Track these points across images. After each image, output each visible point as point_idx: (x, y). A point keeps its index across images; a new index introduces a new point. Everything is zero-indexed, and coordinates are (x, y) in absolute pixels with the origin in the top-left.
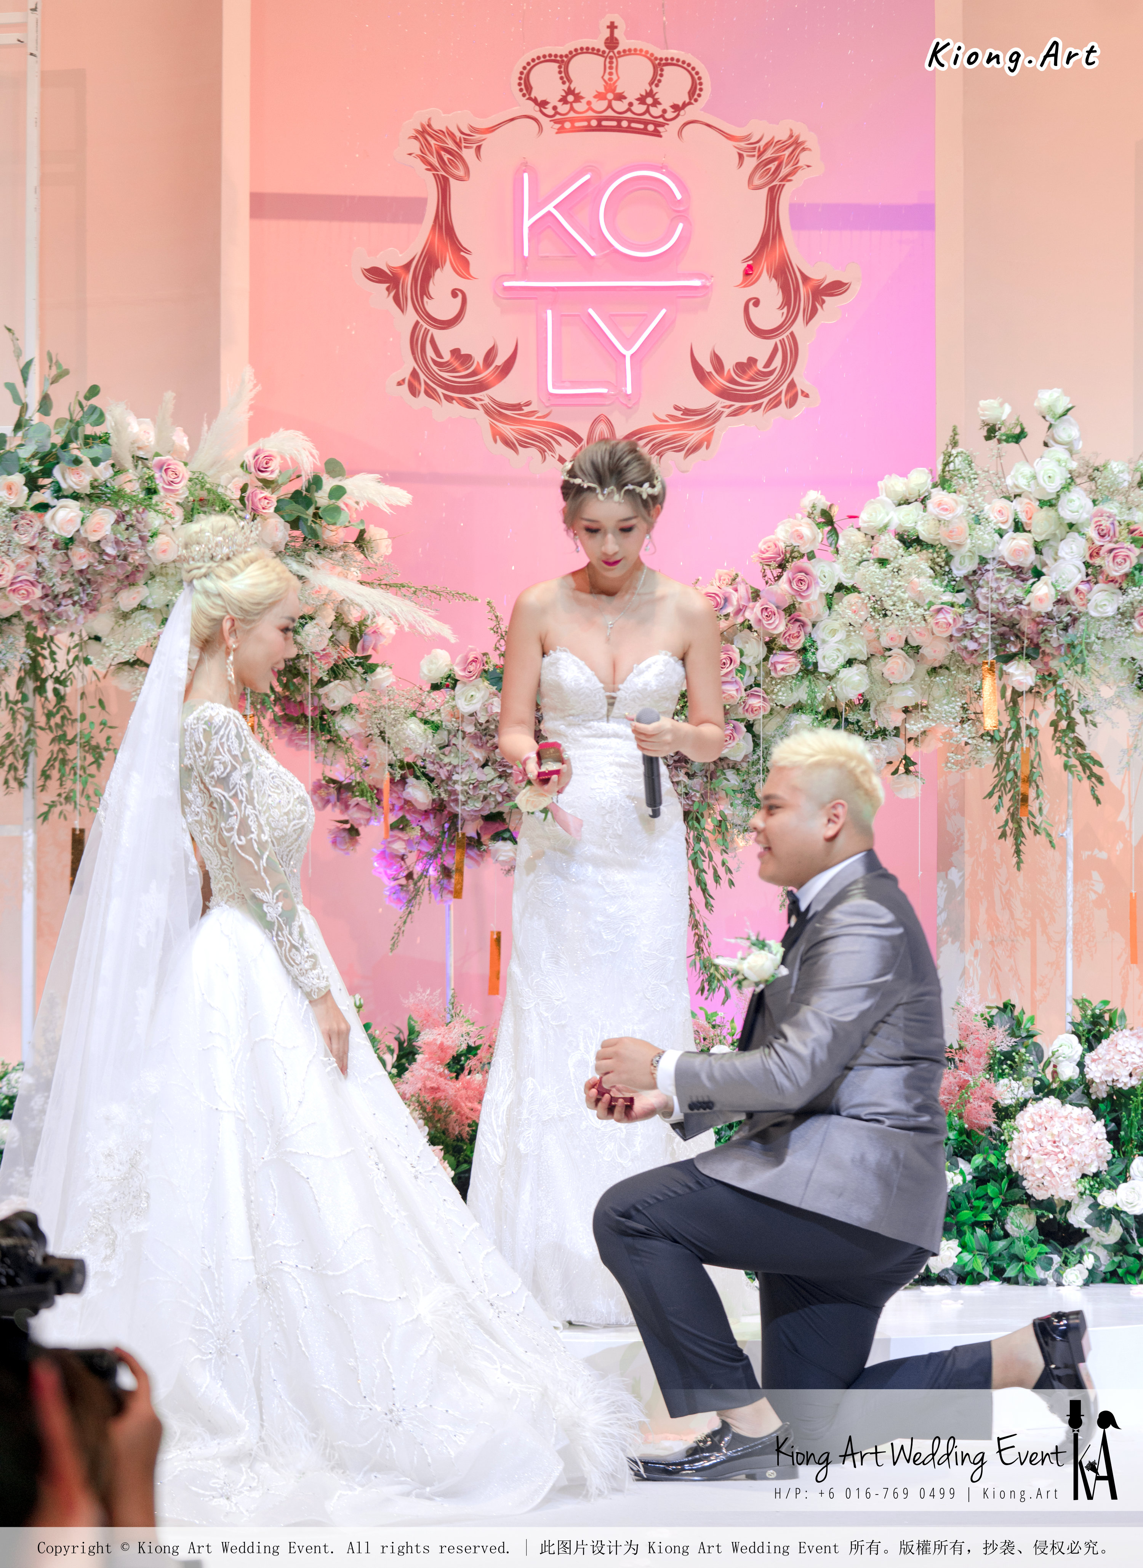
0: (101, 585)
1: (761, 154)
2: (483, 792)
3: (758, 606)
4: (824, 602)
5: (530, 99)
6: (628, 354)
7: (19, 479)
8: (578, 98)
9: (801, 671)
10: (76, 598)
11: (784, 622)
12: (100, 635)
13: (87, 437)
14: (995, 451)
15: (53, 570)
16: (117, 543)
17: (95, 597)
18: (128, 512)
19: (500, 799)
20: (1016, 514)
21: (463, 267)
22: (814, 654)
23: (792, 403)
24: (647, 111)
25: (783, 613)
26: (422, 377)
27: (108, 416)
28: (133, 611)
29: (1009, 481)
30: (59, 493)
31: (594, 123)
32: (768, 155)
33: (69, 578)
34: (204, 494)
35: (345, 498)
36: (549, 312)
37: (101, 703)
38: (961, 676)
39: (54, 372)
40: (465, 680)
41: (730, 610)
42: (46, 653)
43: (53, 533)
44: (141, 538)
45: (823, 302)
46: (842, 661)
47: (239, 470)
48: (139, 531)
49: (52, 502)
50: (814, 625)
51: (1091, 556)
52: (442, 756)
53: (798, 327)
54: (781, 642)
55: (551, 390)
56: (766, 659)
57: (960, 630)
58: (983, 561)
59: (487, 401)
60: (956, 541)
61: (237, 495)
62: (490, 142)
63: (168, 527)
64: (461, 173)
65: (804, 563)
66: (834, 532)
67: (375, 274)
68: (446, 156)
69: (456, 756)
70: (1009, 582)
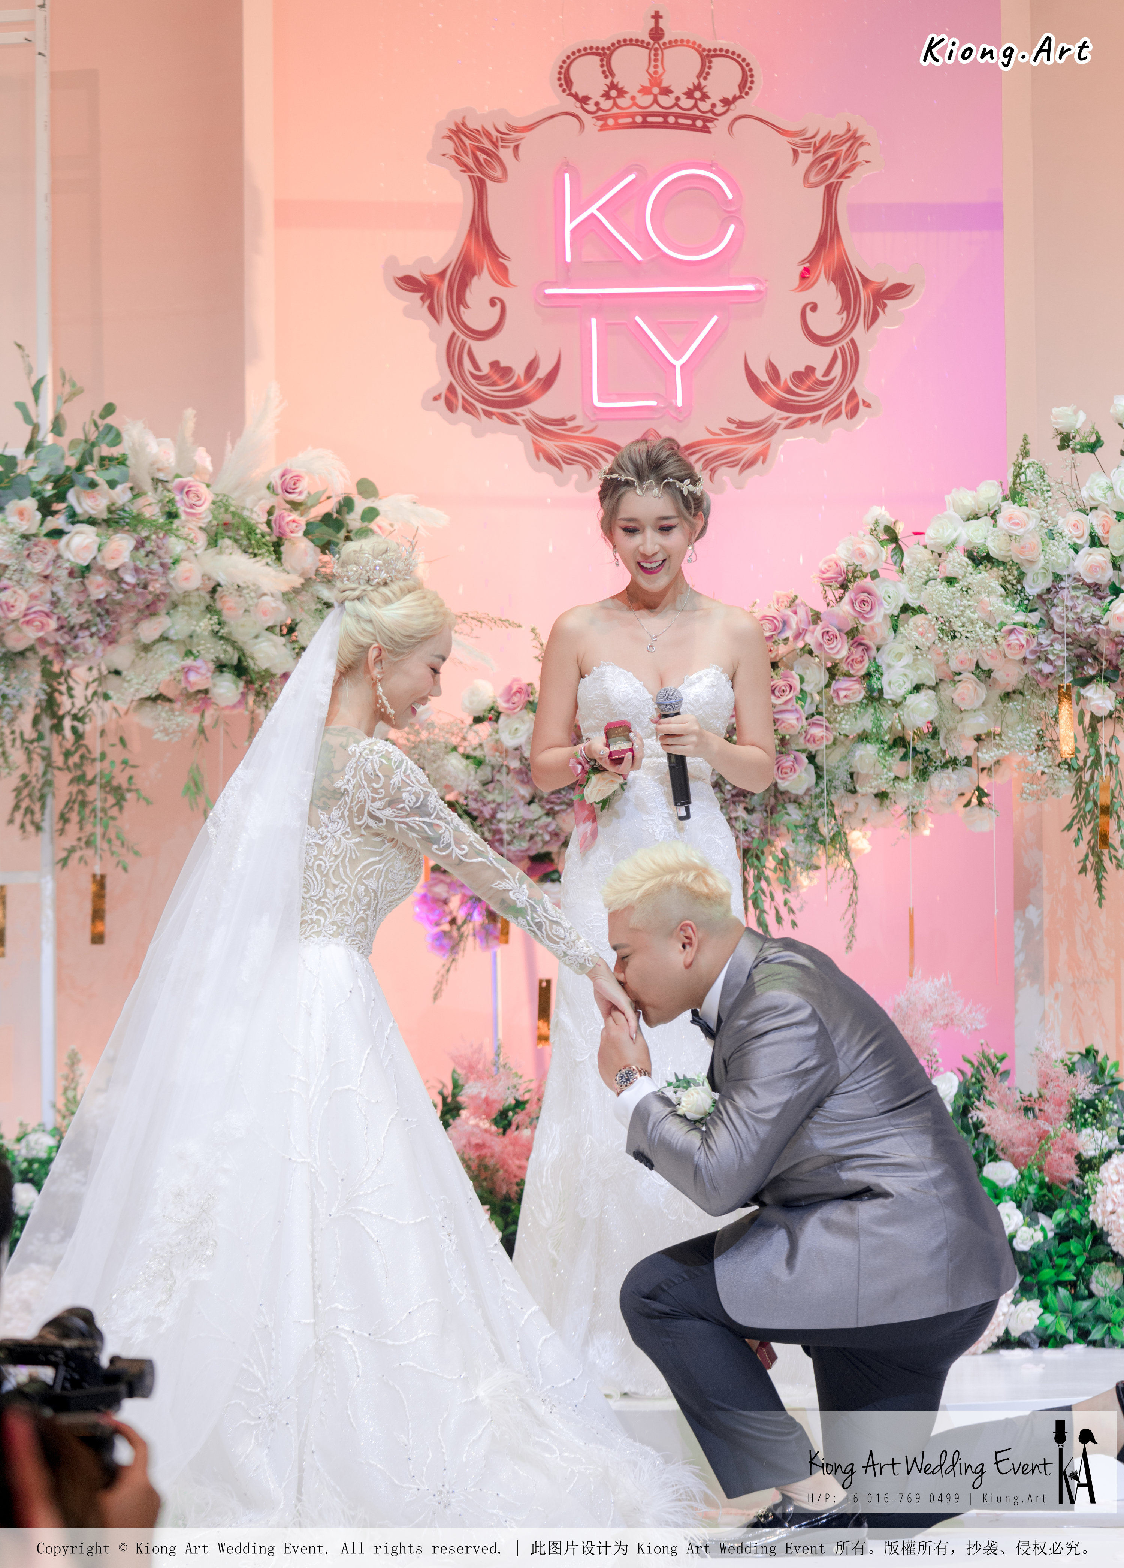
0: (120, 615)
1: (816, 150)
2: (529, 831)
3: (819, 629)
4: (889, 624)
5: (570, 94)
6: (678, 364)
7: (30, 504)
8: (621, 93)
9: (865, 697)
10: (94, 629)
11: (846, 647)
12: (120, 668)
13: (102, 459)
14: (1069, 461)
15: (69, 600)
16: (137, 570)
17: (114, 628)
18: (147, 538)
19: (547, 837)
20: (1092, 528)
21: (501, 273)
22: (879, 679)
23: (853, 413)
24: (696, 106)
25: (845, 637)
26: (460, 391)
27: (125, 436)
28: (155, 642)
29: (1084, 493)
30: (73, 518)
31: (639, 119)
32: (825, 150)
33: (86, 608)
34: (228, 518)
35: (378, 520)
36: (594, 321)
37: (122, 741)
38: (1036, 701)
39: (68, 390)
40: (509, 712)
41: (789, 634)
42: (63, 688)
43: (68, 560)
44: (162, 565)
45: (885, 305)
46: (909, 686)
47: (265, 492)
48: (160, 558)
49: (67, 527)
50: (878, 649)
52: (485, 793)
53: (859, 333)
54: (844, 667)
55: (597, 404)
56: (828, 685)
57: (1034, 652)
58: (1058, 578)
59: (528, 416)
60: (1029, 557)
61: (264, 518)
62: (528, 141)
63: (191, 553)
64: (498, 174)
65: (867, 582)
66: (899, 550)
67: (408, 283)
68: (482, 157)
69: (501, 793)
70: (1085, 599)
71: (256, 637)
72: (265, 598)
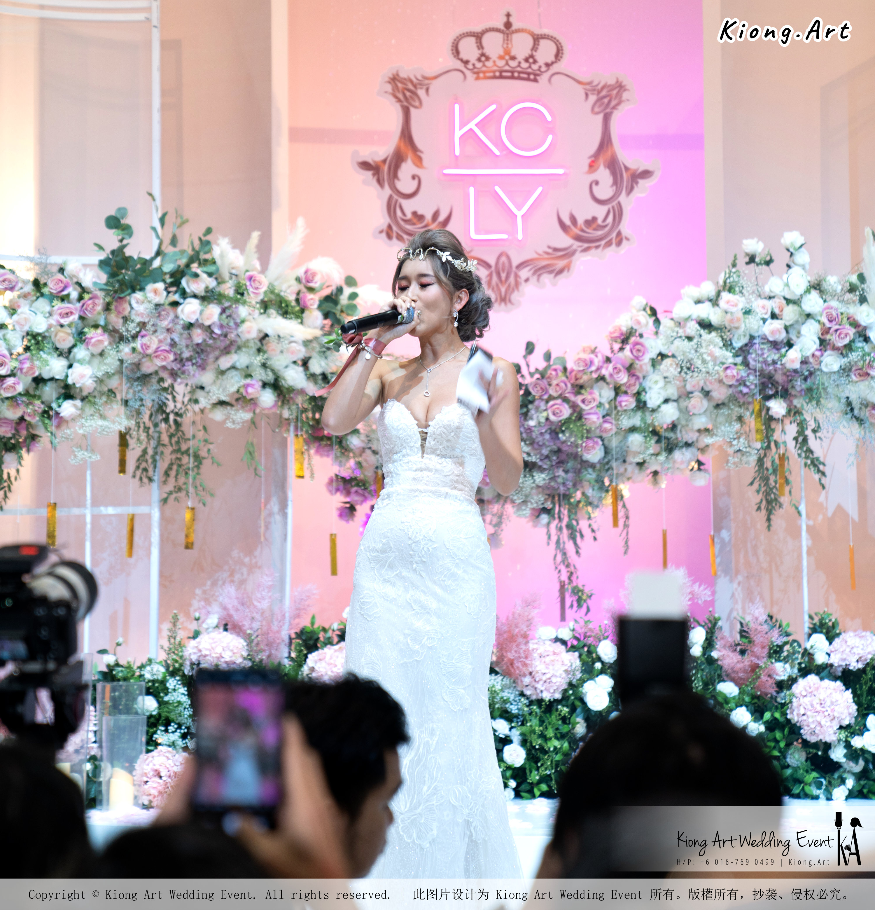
0: (209, 353)
1: (599, 92)
3: (611, 366)
4: (651, 364)
5: (458, 59)
6: (519, 214)
7: (160, 286)
8: (488, 58)
9: (636, 406)
10: (194, 361)
11: (626, 376)
12: (204, 385)
13: (203, 261)
14: (755, 271)
15: (182, 343)
16: (221, 327)
17: (205, 361)
18: (228, 307)
20: (772, 308)
21: (419, 161)
22: (644, 396)
23: (619, 243)
24: (530, 67)
25: (626, 370)
26: (395, 228)
27: (215, 247)
28: (229, 369)
29: (766, 288)
30: (184, 294)
31: (497, 74)
32: (604, 93)
33: (190, 348)
34: (273, 297)
35: (358, 300)
36: (472, 190)
37: (205, 428)
38: (736, 409)
39: (179, 221)
41: (593, 368)
42: (170, 397)
43: (182, 319)
44: (235, 323)
45: (638, 182)
46: (662, 400)
47: (294, 282)
48: (234, 319)
49: (181, 301)
50: (644, 377)
51: (822, 334)
53: (623, 198)
54: (624, 388)
55: (473, 236)
56: (615, 398)
57: (737, 380)
58: (752, 338)
60: (736, 325)
61: (294, 297)
62: (434, 85)
63: (251, 317)
64: (417, 103)
65: (638, 339)
66: (657, 322)
67: (365, 165)
68: (408, 94)
70: (769, 350)
71: (286, 367)
72: (293, 345)
